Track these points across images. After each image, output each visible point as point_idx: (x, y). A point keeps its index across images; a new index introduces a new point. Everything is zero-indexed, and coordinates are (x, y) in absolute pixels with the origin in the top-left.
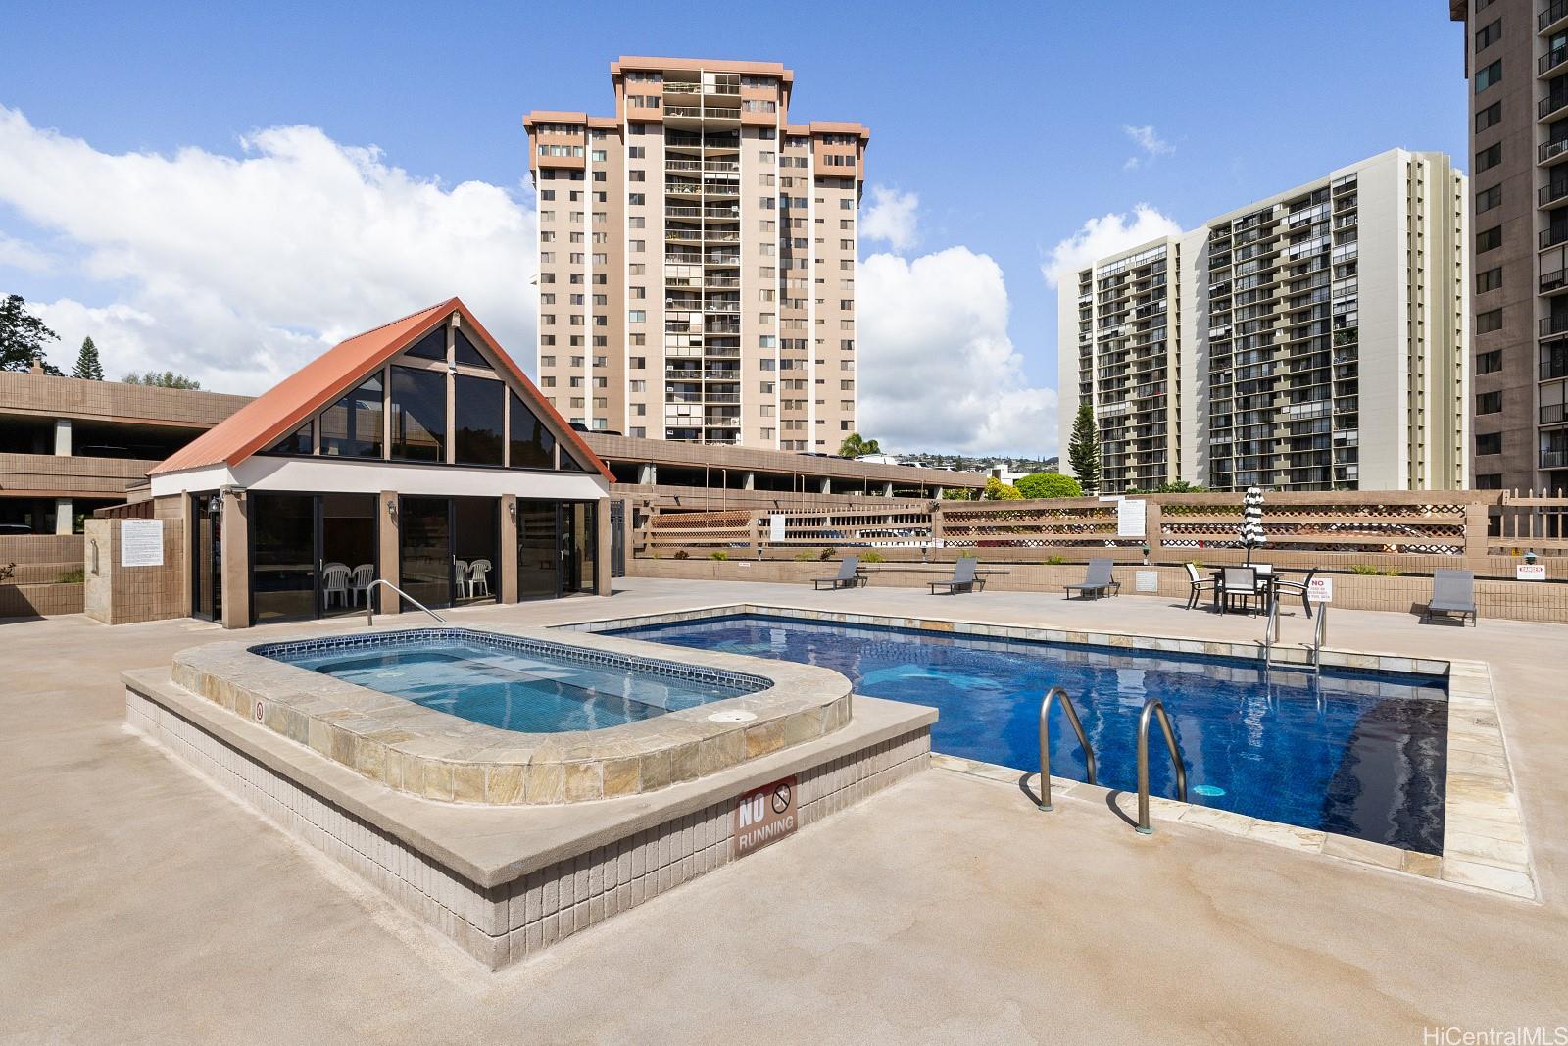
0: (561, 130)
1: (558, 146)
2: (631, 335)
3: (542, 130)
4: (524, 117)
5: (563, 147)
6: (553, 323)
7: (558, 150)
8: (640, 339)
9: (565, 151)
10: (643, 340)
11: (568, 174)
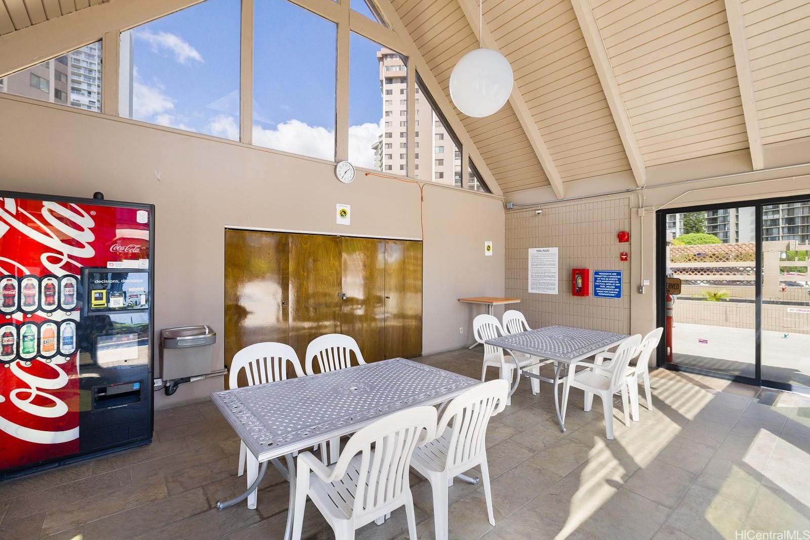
0: (396, 57)
1: (395, 66)
2: (436, 160)
3: (386, 58)
4: (378, 52)
5: (397, 66)
6: (391, 158)
7: (394, 68)
8: (440, 162)
9: (398, 68)
10: (443, 163)
11: (400, 80)
